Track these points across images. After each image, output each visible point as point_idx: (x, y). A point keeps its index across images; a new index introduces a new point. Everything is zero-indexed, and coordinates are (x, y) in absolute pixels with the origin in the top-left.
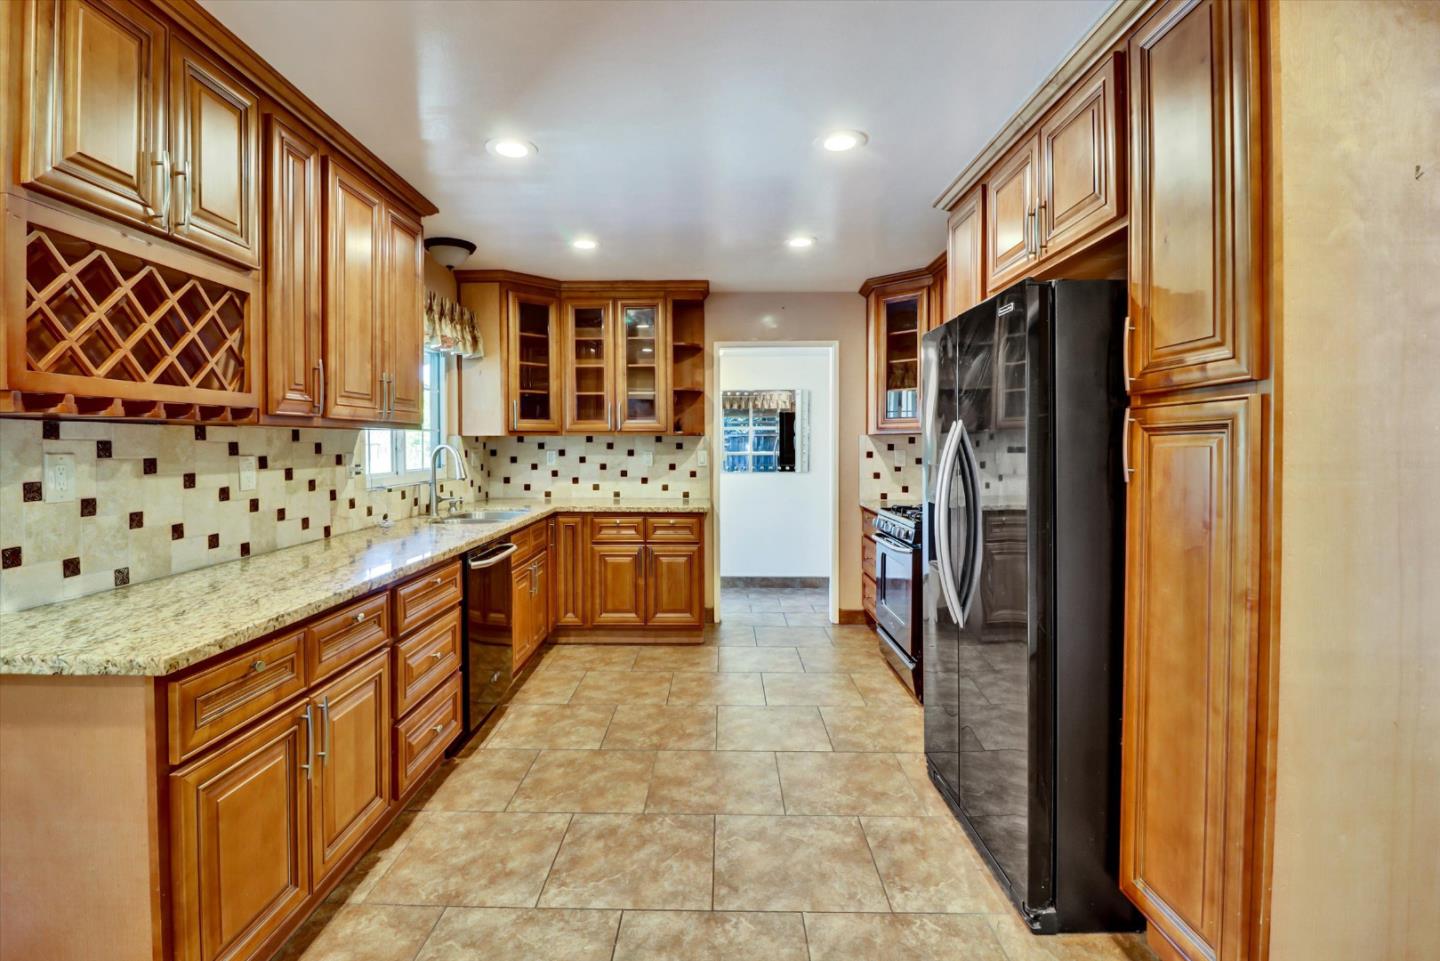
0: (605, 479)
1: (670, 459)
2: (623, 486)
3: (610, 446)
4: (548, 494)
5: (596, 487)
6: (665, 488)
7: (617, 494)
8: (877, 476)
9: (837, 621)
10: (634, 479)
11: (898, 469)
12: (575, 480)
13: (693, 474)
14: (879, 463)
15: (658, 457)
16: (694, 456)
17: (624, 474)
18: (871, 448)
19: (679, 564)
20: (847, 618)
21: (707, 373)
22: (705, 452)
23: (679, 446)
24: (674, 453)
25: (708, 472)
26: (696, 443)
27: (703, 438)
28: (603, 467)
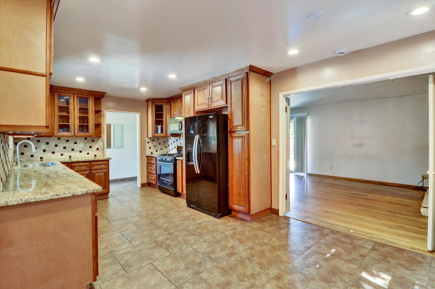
0: (65, 152)
1: (90, 145)
2: (73, 154)
3: (67, 141)
4: (41, 158)
5: (62, 155)
6: (88, 154)
7: (70, 157)
8: (150, 148)
9: (140, 187)
10: (77, 151)
11: (155, 146)
12: (53, 153)
13: (98, 149)
14: (150, 145)
15: (86, 144)
16: (98, 144)
17: (73, 150)
18: (149, 141)
19: (102, 175)
20: (143, 185)
21: (102, 119)
22: (102, 142)
23: (93, 141)
24: (92, 143)
25: (103, 148)
26: (99, 140)
27: (101, 138)
28: (65, 148)
